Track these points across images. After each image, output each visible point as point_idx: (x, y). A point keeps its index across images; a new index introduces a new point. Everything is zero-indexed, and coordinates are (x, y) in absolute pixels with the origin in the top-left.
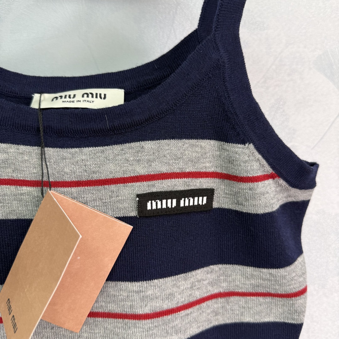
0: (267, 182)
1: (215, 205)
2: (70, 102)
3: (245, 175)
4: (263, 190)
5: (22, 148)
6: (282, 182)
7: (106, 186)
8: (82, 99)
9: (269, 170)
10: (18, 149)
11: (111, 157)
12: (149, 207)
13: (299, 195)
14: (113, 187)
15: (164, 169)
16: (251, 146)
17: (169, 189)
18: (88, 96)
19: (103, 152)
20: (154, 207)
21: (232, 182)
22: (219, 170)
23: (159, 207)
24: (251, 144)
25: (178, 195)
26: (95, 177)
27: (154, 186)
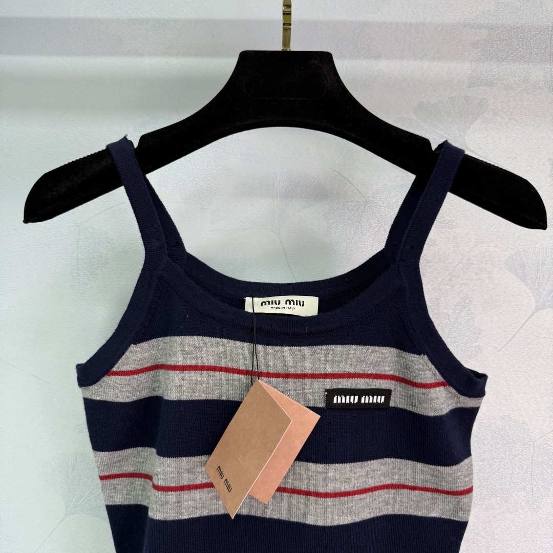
0: (438, 389)
1: (392, 404)
2: (277, 308)
3: (419, 381)
4: (434, 395)
5: (238, 343)
6: (451, 389)
7: (301, 380)
8: (286, 306)
9: (440, 379)
10: (235, 344)
11: (307, 355)
12: (335, 401)
13: (468, 402)
14: (306, 381)
15: (350, 370)
16: (426, 357)
17: (353, 387)
18: (290, 304)
19: (300, 351)
20: (339, 402)
21: (408, 386)
22: (396, 374)
23: (343, 401)
24: (426, 356)
25: (360, 393)
26: (292, 371)
27: (340, 383)
